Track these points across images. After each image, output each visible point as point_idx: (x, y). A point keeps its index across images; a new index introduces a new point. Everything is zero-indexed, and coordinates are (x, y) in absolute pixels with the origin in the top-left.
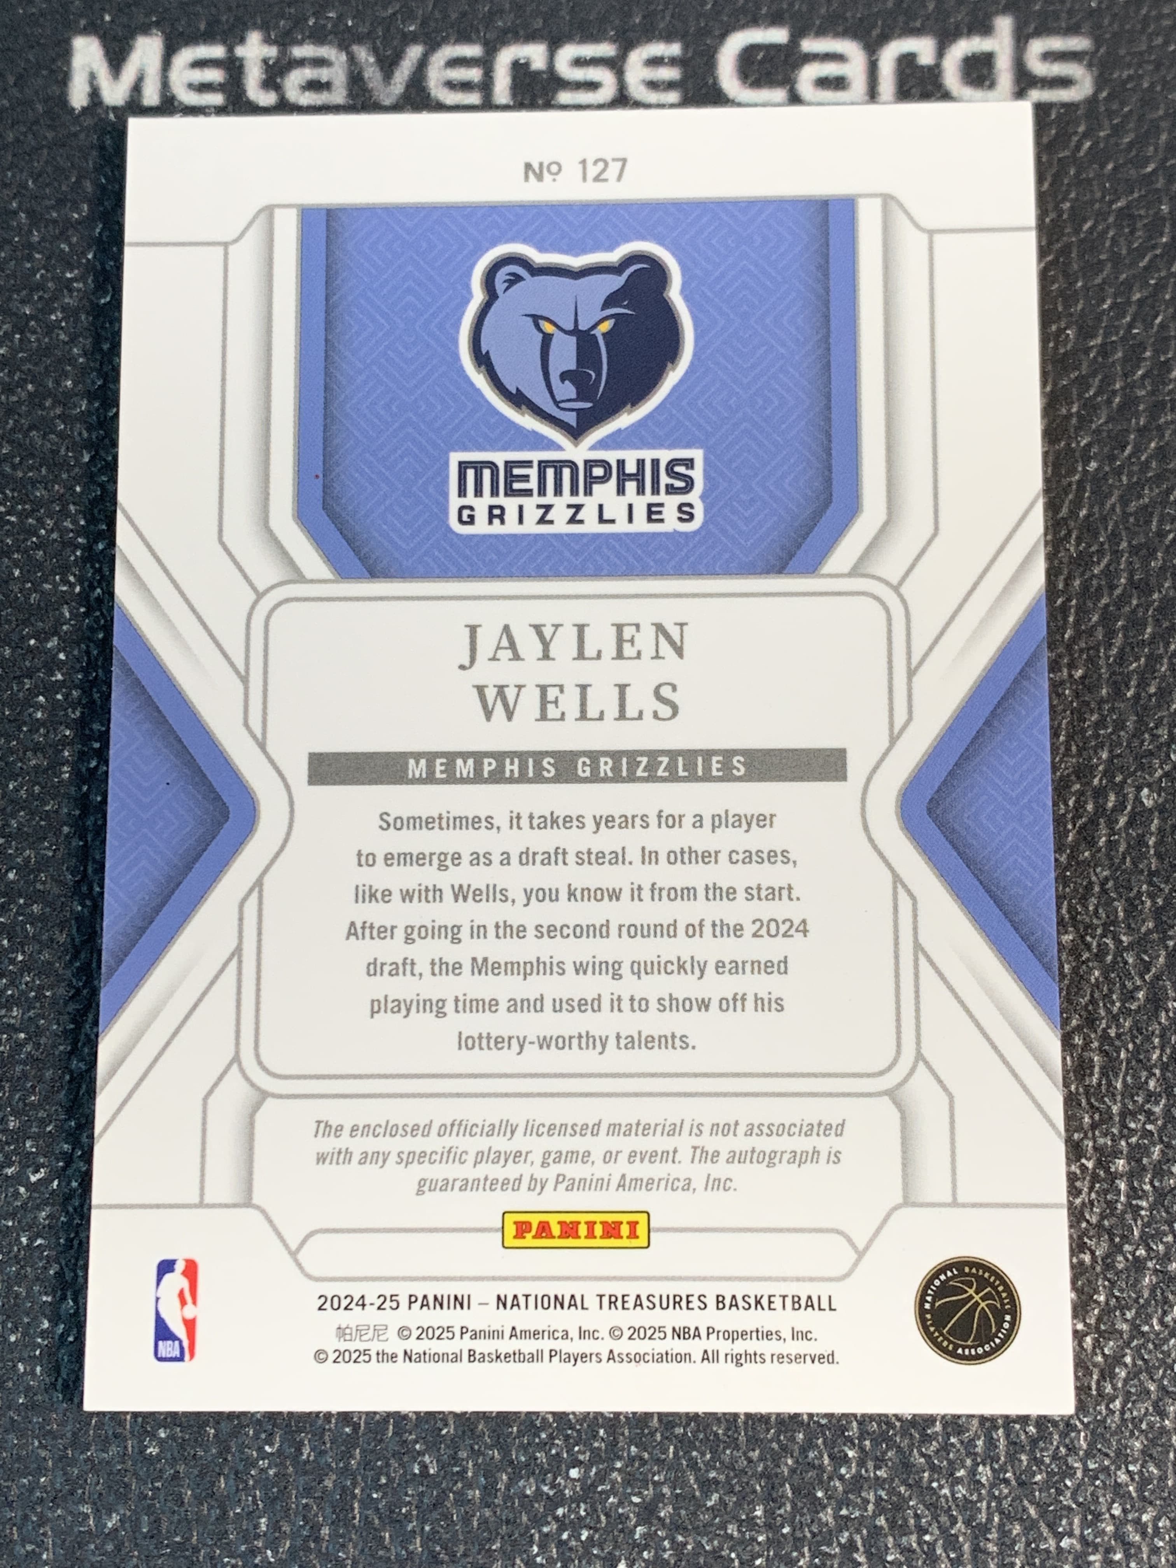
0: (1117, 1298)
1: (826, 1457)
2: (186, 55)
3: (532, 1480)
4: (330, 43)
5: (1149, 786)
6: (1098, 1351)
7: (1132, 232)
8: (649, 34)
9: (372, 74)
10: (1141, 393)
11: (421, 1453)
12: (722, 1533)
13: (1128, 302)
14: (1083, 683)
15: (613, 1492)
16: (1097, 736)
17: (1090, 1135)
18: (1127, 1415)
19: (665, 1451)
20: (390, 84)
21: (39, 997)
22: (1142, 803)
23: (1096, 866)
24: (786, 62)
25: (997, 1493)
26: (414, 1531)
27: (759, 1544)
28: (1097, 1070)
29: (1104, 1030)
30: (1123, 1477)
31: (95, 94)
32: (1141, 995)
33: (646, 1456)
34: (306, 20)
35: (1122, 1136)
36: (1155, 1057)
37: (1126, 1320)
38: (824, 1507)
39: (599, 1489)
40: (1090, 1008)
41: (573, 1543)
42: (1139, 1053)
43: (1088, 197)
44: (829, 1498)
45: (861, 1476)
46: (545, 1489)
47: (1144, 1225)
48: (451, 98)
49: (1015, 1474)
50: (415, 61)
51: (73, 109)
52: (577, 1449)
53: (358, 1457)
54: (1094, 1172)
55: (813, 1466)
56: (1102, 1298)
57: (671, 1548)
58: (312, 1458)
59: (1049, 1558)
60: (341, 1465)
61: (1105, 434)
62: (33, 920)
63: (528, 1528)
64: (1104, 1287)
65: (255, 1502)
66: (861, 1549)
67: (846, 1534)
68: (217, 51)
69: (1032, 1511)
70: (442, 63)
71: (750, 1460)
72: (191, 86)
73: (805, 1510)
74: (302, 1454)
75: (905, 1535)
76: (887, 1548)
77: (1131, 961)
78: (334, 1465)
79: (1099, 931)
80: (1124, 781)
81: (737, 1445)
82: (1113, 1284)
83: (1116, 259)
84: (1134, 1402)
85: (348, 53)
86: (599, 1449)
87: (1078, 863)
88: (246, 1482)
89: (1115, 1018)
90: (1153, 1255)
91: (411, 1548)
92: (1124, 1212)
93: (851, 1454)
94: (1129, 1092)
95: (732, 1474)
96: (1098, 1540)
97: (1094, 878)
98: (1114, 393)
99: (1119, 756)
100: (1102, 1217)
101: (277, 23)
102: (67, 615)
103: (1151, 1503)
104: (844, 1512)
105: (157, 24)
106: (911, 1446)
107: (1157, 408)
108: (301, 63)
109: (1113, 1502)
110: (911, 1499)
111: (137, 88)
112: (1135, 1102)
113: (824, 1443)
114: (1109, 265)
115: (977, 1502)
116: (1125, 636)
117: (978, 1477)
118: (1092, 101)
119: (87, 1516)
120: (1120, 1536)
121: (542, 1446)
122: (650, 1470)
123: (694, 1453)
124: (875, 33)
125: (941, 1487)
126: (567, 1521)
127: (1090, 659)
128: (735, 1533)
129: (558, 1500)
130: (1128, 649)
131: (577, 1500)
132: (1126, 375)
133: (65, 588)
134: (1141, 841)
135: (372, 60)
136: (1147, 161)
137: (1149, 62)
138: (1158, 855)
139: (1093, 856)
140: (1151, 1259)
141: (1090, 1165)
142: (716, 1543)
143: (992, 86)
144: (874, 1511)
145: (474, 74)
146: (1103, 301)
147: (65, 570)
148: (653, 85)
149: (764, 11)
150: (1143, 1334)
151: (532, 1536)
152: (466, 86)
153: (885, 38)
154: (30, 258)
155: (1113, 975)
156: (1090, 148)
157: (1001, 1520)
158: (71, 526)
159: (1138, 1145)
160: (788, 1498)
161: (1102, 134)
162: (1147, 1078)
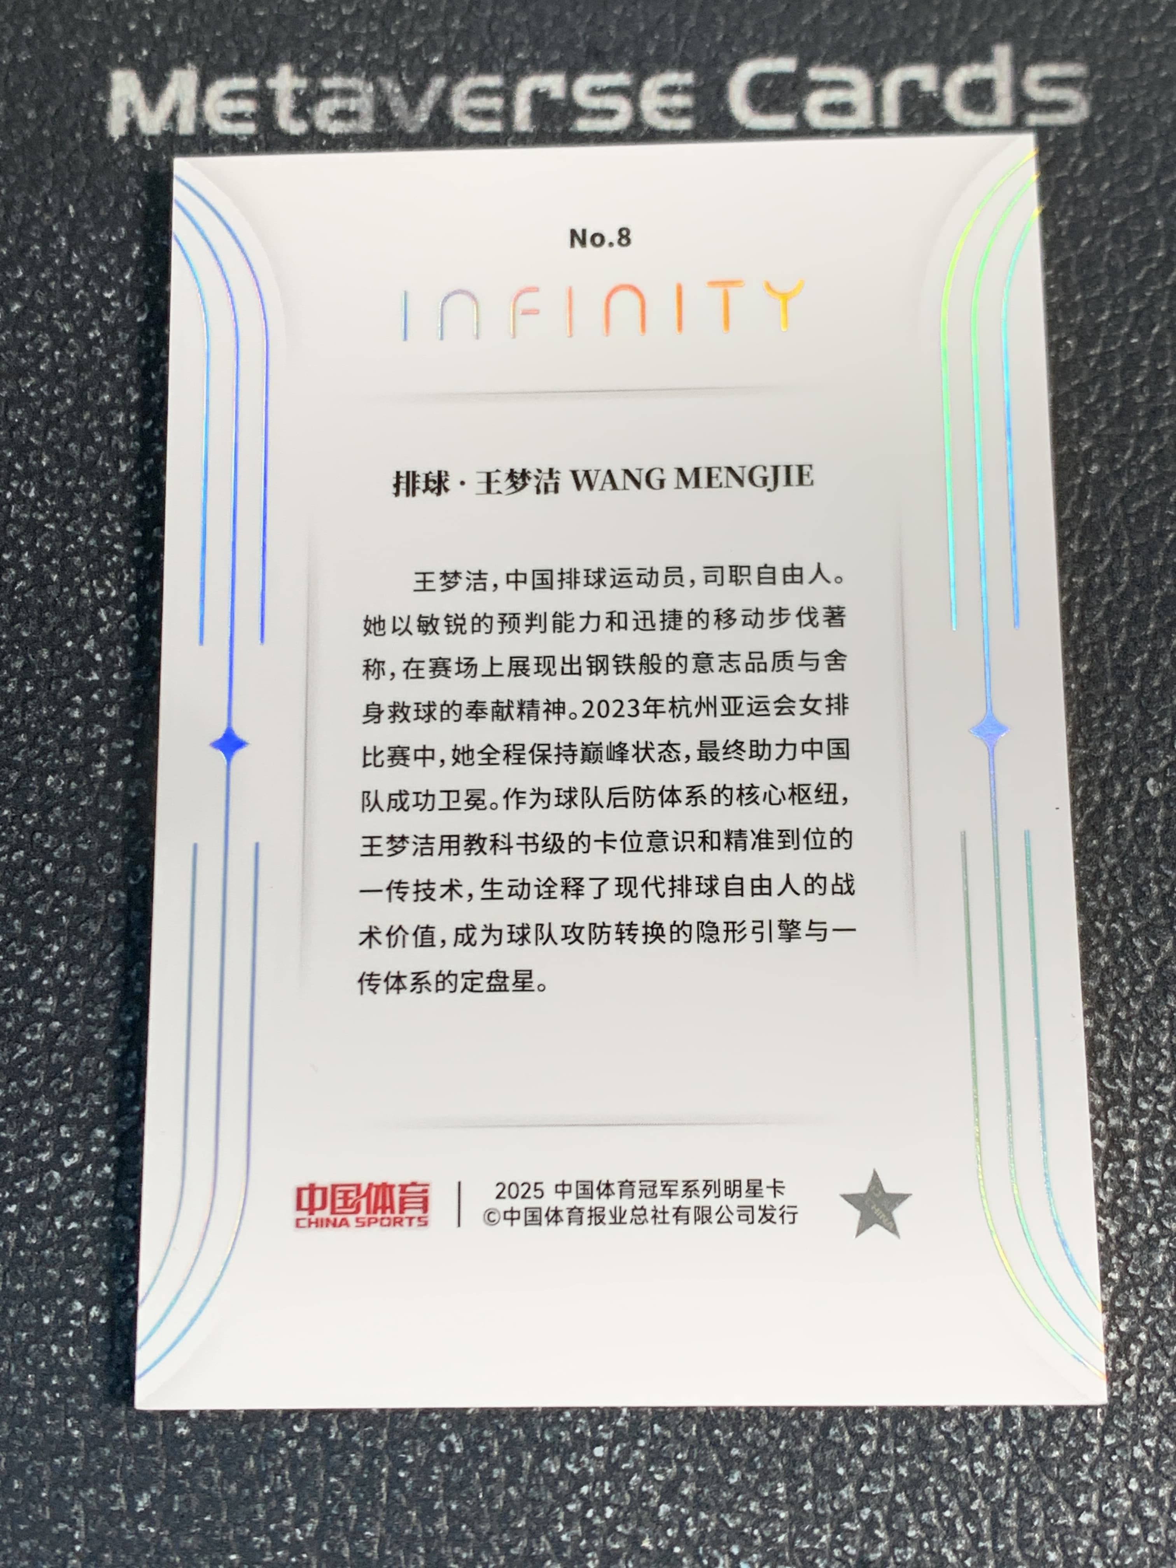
0: (1132, 1276)
1: (846, 1434)
2: (220, 87)
3: (557, 1458)
4: (358, 75)
5: (1154, 775)
6: (1114, 1328)
7: (1128, 249)
8: (662, 64)
9: (398, 104)
10: (1140, 399)
11: (449, 1433)
12: (745, 1509)
13: (1126, 313)
14: (1088, 677)
15: (636, 1470)
16: (1103, 727)
17: (1102, 1116)
18: (1143, 1392)
19: (687, 1430)
20: (414, 113)
21: (75, 985)
22: (1148, 793)
23: (1105, 853)
24: (794, 89)
25: (1015, 1469)
26: (440, 1510)
27: (782, 1520)
28: (1108, 1051)
29: (1115, 1013)
30: (1138, 1452)
31: (133, 126)
32: (1149, 979)
33: (668, 1434)
34: (335, 52)
35: (1133, 1117)
36: (1165, 1040)
37: (1140, 1298)
38: (844, 1485)
39: (624, 1466)
40: (1101, 991)
41: (597, 1521)
42: (1149, 1036)
43: (1085, 215)
44: (851, 1475)
45: (881, 1453)
46: (570, 1467)
47: (1157, 1205)
48: (474, 126)
49: (1033, 1450)
50: (439, 92)
51: (111, 138)
52: (601, 1427)
53: (385, 1437)
54: (1107, 1153)
55: (835, 1443)
56: (1115, 1276)
57: (695, 1525)
58: (340, 1437)
59: (1066, 1534)
60: (369, 1444)
61: (1105, 439)
62: (66, 911)
63: (553, 1507)
64: (1118, 1264)
65: (283, 1481)
66: (882, 1526)
67: (867, 1511)
68: (250, 83)
69: (1051, 1488)
70: (465, 93)
71: (771, 1438)
72: (224, 116)
73: (827, 1487)
74: (330, 1434)
75: (925, 1511)
76: (908, 1524)
77: (1139, 945)
78: (361, 1444)
79: (1108, 917)
80: (1131, 771)
81: (758, 1424)
82: (1127, 1262)
83: (1113, 272)
84: (1149, 1379)
85: (374, 84)
86: (623, 1428)
87: (1086, 851)
88: (275, 1461)
89: (1126, 1001)
90: (1166, 1232)
91: (438, 1526)
92: (1138, 1191)
93: (871, 1431)
94: (1139, 1074)
95: (754, 1451)
96: (1116, 1515)
97: (1102, 866)
98: (1114, 399)
99: (1125, 747)
100: (1116, 1197)
101: (308, 56)
102: (105, 619)
103: (1168, 1478)
104: (865, 1489)
105: (191, 58)
106: (930, 1423)
107: (1154, 414)
108: (329, 94)
109: (1130, 1477)
110: (930, 1475)
111: (173, 118)
112: (1146, 1084)
113: (846, 1420)
114: (1107, 278)
115: (996, 1478)
116: (1129, 633)
117: (997, 1454)
118: (1087, 125)
119: (117, 1496)
120: (1136, 1510)
121: (566, 1425)
122: (673, 1448)
123: (717, 1432)
124: (880, 61)
125: (960, 1463)
126: (592, 1500)
127: (1095, 654)
128: (758, 1511)
129: (584, 1478)
130: (1131, 644)
131: (599, 1478)
132: (1125, 383)
133: (100, 593)
134: (1147, 829)
135: (398, 90)
136: (1142, 179)
137: (1142, 87)
138: (1166, 844)
139: (1101, 843)
140: (1164, 1237)
141: (1102, 1144)
142: (739, 1520)
143: (992, 110)
144: (894, 1489)
145: (496, 103)
146: (1101, 311)
147: (100, 574)
148: (666, 112)
149: (772, 41)
150: (1158, 1311)
151: (557, 1513)
152: (488, 115)
153: (887, 68)
154: (69, 278)
155: (1122, 960)
156: (1087, 168)
157: (1020, 1496)
158: (108, 534)
159: (1150, 1126)
160: (809, 1474)
161: (1098, 155)
162: (1157, 1061)
